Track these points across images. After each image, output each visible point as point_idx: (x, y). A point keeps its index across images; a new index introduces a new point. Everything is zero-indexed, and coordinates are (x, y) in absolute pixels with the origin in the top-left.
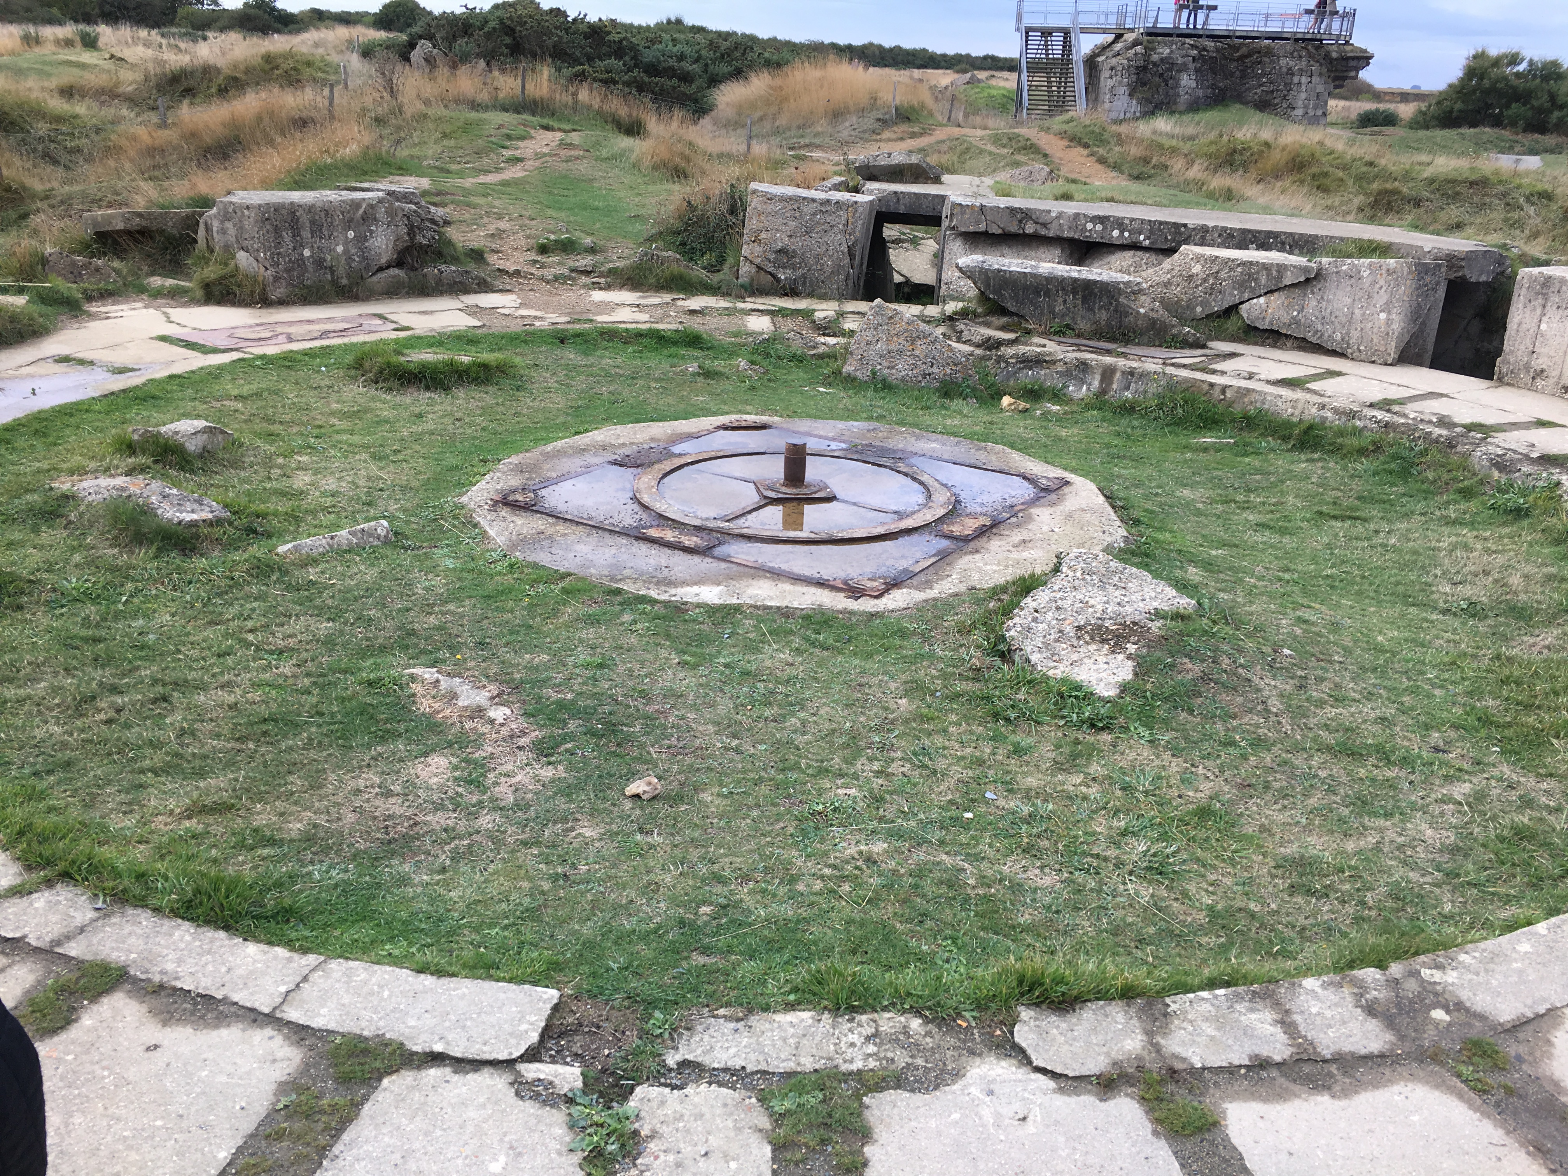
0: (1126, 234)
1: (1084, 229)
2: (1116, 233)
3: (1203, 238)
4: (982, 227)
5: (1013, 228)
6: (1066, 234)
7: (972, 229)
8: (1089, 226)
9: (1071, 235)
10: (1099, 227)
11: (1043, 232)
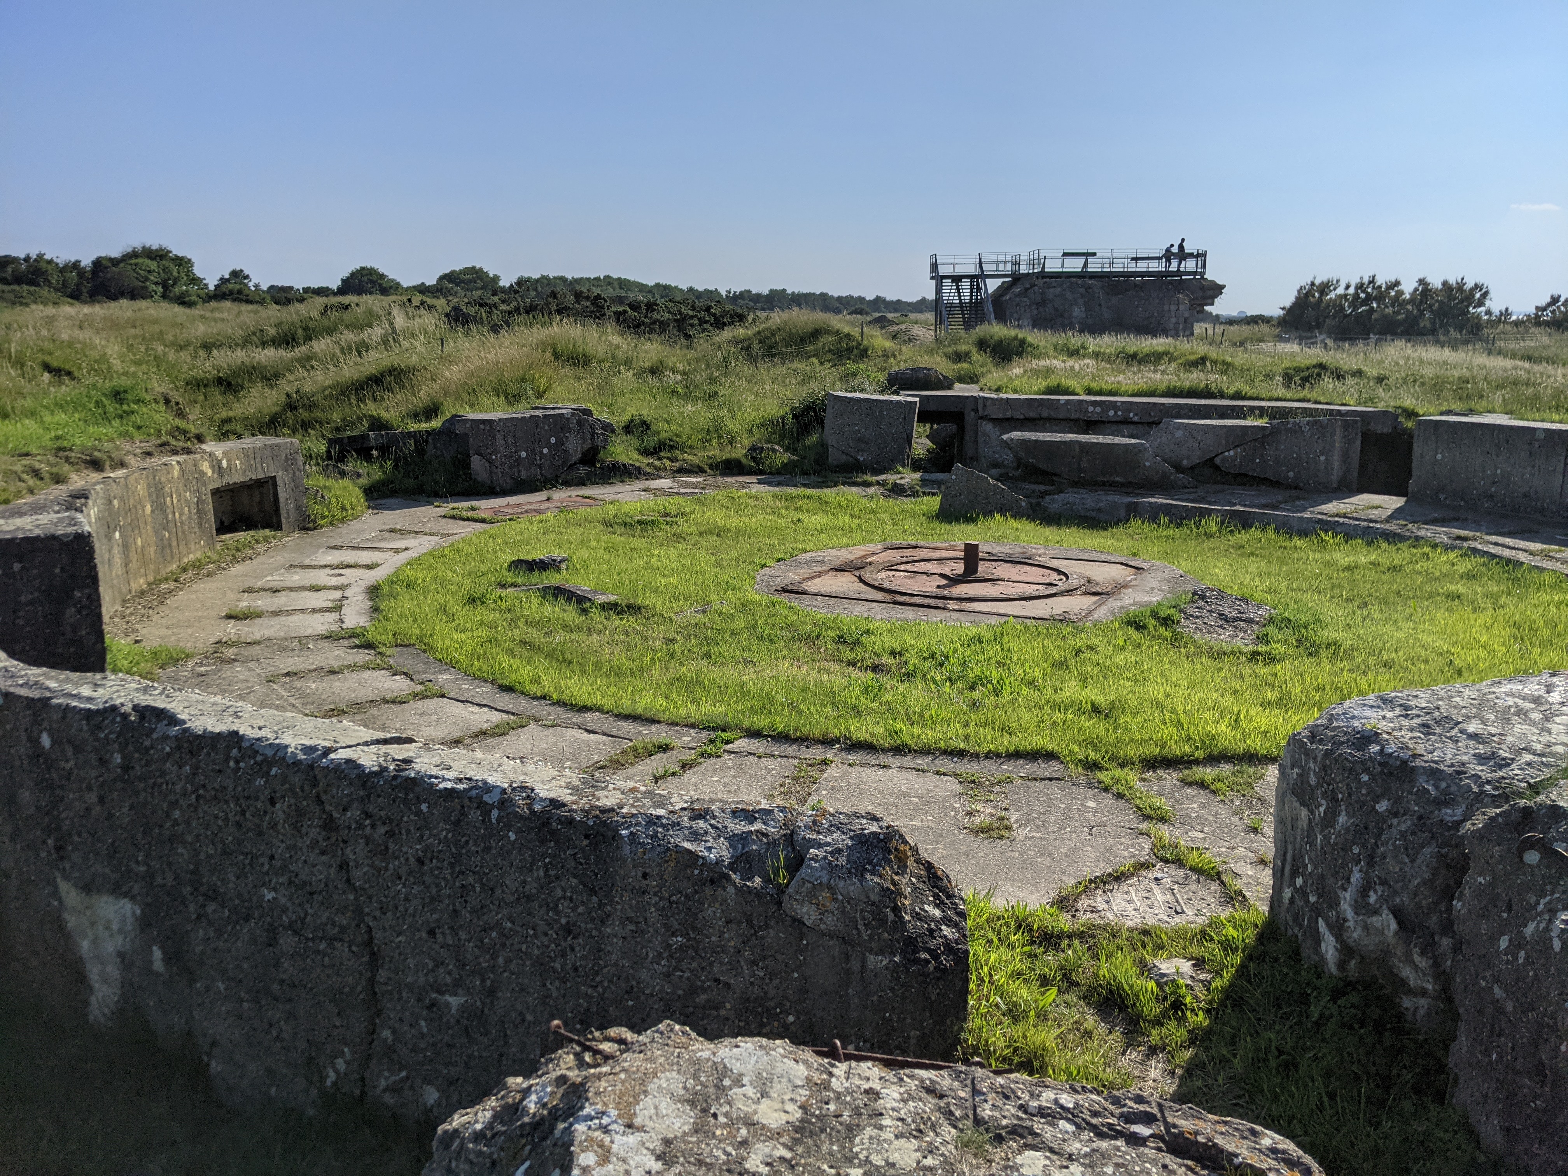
0: (1120, 413)
1: (1087, 411)
2: (1111, 413)
4: (1009, 414)
5: (1032, 414)
6: (1073, 416)
7: (1001, 416)
8: (1091, 409)
9: (1077, 416)
10: (1098, 409)
11: (1053, 414)
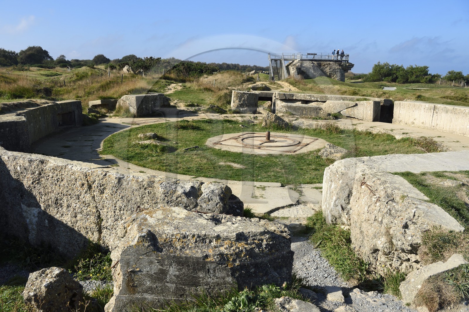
0: (315, 98)
1: (306, 98)
2: (313, 98)
3: (331, 99)
4: (284, 98)
5: (291, 98)
6: (302, 99)
7: (282, 98)
8: (307, 97)
9: (303, 99)
10: (309, 97)
11: (297, 99)
